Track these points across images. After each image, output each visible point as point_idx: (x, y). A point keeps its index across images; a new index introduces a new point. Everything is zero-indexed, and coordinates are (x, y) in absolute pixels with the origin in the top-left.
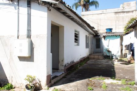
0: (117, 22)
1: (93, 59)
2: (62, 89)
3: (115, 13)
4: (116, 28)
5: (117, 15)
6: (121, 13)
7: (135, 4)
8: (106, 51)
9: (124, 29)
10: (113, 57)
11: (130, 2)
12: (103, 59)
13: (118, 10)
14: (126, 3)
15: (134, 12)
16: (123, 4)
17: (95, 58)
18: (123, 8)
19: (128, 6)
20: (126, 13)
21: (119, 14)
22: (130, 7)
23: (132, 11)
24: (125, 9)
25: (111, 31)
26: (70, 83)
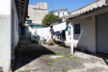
0: (35, 15)
1: (22, 44)
2: (28, 70)
3: (34, 8)
4: (34, 20)
5: (35, 11)
6: (38, 10)
7: (47, 5)
8: (33, 37)
9: (42, 21)
10: (38, 41)
11: (44, 3)
12: (31, 43)
13: (36, 7)
14: (41, 3)
15: (46, 10)
16: (39, 3)
17: (24, 43)
18: (39, 6)
19: (42, 5)
20: (41, 10)
21: (37, 10)
22: (44, 6)
23: (45, 10)
24: (41, 7)
25: (31, 22)
26: (28, 64)
